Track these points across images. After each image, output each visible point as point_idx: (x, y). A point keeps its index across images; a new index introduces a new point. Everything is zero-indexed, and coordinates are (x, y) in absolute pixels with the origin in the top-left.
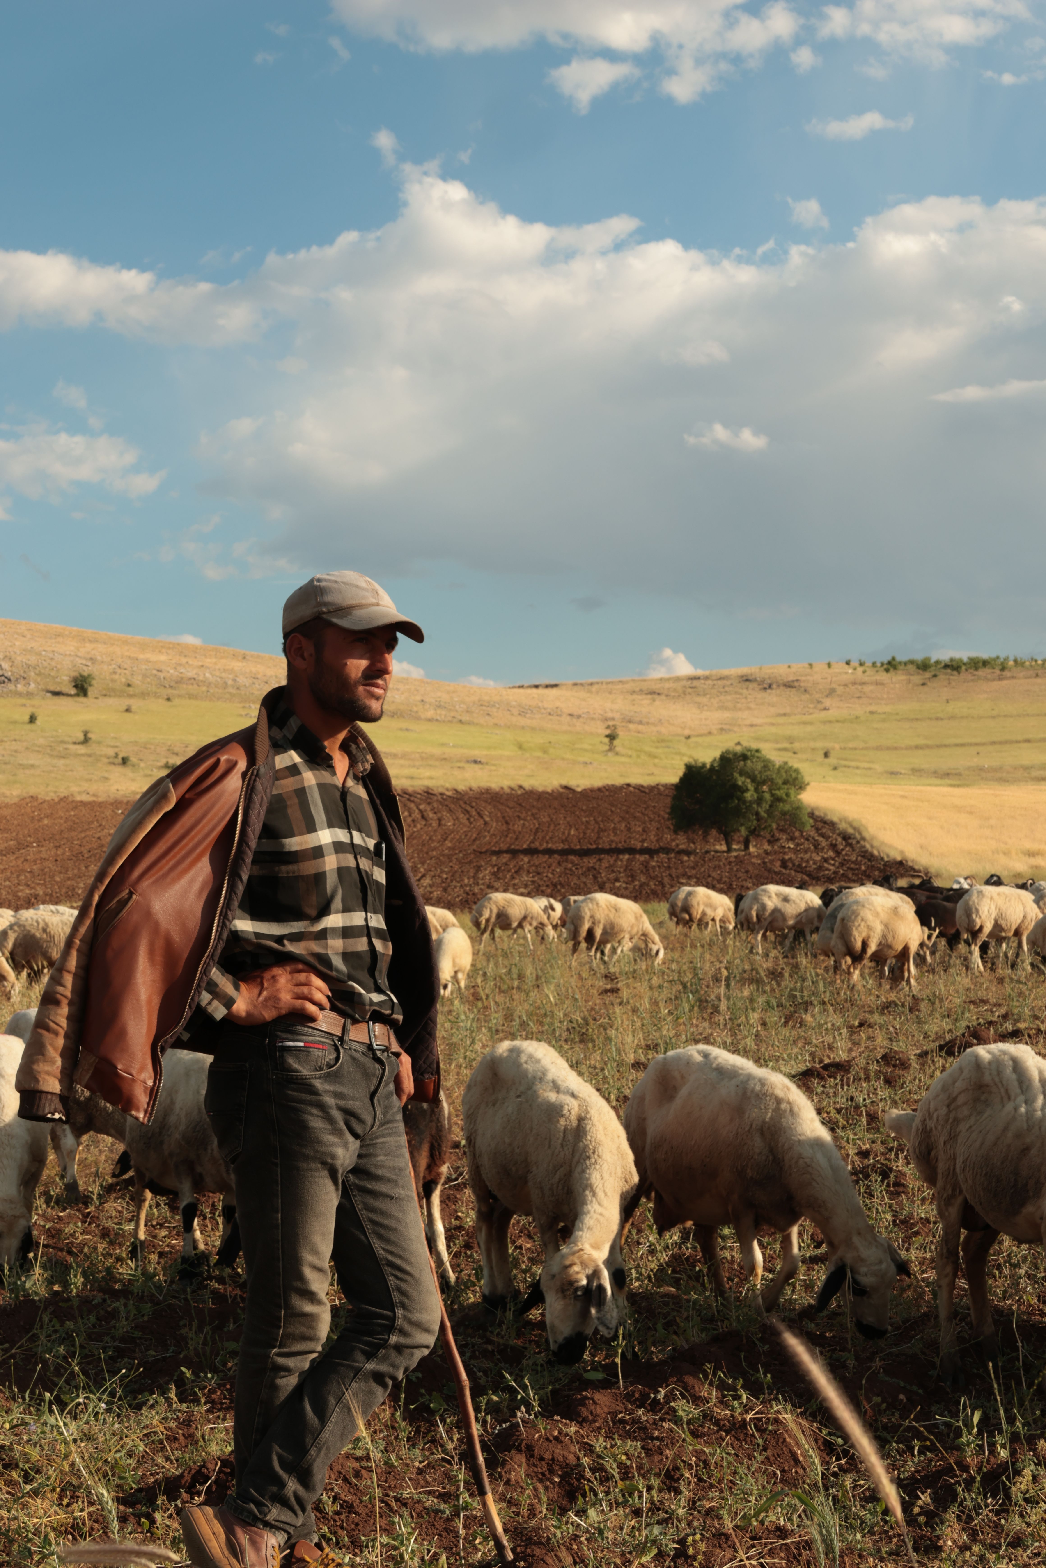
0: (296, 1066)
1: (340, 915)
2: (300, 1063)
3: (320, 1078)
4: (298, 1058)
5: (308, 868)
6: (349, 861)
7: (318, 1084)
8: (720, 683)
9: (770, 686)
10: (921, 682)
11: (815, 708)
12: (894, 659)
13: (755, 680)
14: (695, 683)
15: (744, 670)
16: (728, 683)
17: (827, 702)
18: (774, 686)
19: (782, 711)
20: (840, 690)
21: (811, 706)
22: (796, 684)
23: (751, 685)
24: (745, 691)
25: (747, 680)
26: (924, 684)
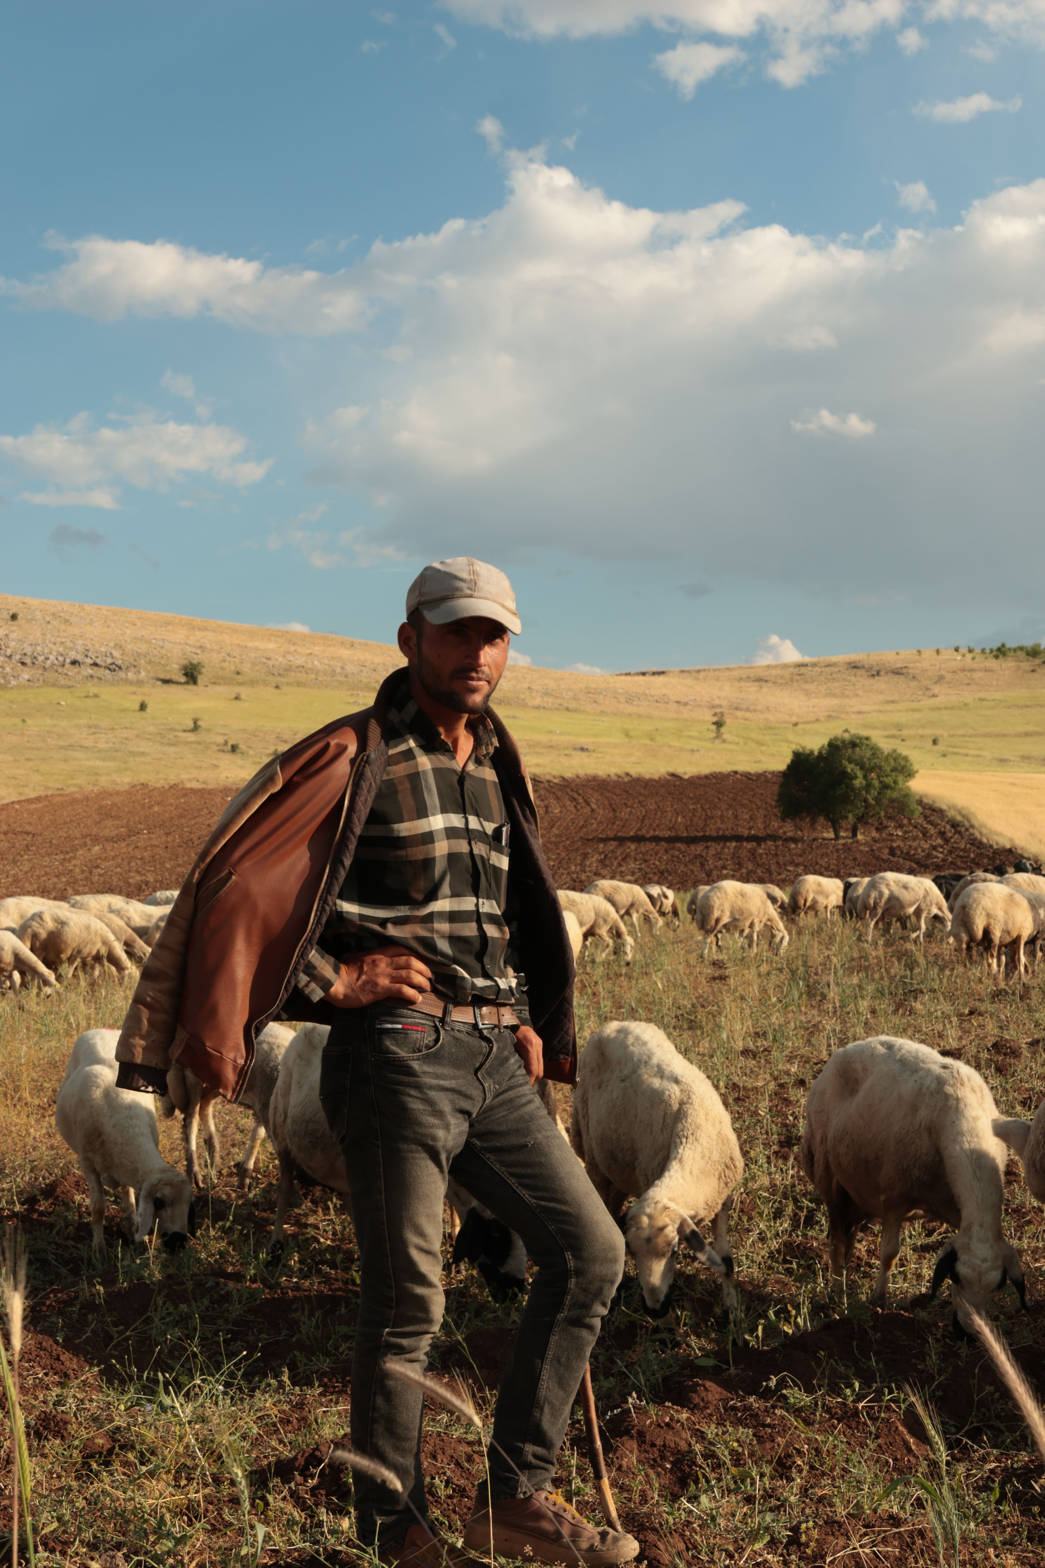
0: (394, 1048)
1: (448, 900)
2: (398, 1045)
3: (418, 1059)
4: (396, 1040)
5: (417, 853)
6: (462, 846)
7: (416, 1065)
8: (827, 669)
9: (878, 673)
10: (1031, 668)
11: (924, 695)
12: (1003, 645)
13: (863, 667)
14: (803, 670)
15: (853, 657)
16: (836, 670)
17: (936, 689)
18: (882, 673)
19: (890, 699)
20: (949, 676)
21: (920, 693)
22: (904, 671)
23: (859, 672)
24: (853, 678)
25: (855, 667)
26: (1033, 671)
